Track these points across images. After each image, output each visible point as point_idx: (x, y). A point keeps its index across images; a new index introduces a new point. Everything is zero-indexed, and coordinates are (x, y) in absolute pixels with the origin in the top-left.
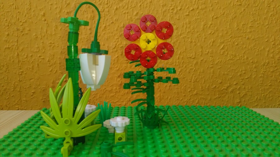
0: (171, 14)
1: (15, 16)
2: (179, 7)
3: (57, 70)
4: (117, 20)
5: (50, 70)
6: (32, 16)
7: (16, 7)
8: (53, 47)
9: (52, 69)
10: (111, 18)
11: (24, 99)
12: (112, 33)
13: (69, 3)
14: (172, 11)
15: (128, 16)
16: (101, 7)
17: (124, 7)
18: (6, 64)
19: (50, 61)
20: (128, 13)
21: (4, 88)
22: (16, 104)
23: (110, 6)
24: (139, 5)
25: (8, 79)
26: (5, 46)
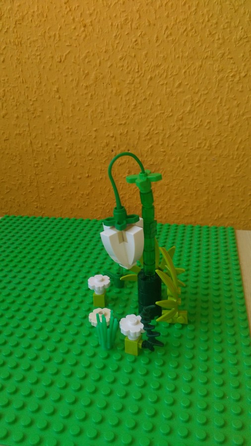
0: (231, 83)
1: (23, 93)
2: (243, 72)
3: (77, 163)
4: (151, 95)
5: (70, 162)
6: (43, 92)
7: (23, 80)
8: (71, 134)
9: (71, 162)
10: (144, 92)
11: (43, 195)
12: (144, 114)
13: (88, 72)
14: (232, 79)
15: (166, 89)
16: (131, 76)
17: (162, 75)
18: (19, 154)
19: (68, 152)
20: (166, 84)
21: (20, 182)
22: (33, 202)
23: (142, 75)
24: (184, 71)
25: (22, 171)
26: (16, 132)
